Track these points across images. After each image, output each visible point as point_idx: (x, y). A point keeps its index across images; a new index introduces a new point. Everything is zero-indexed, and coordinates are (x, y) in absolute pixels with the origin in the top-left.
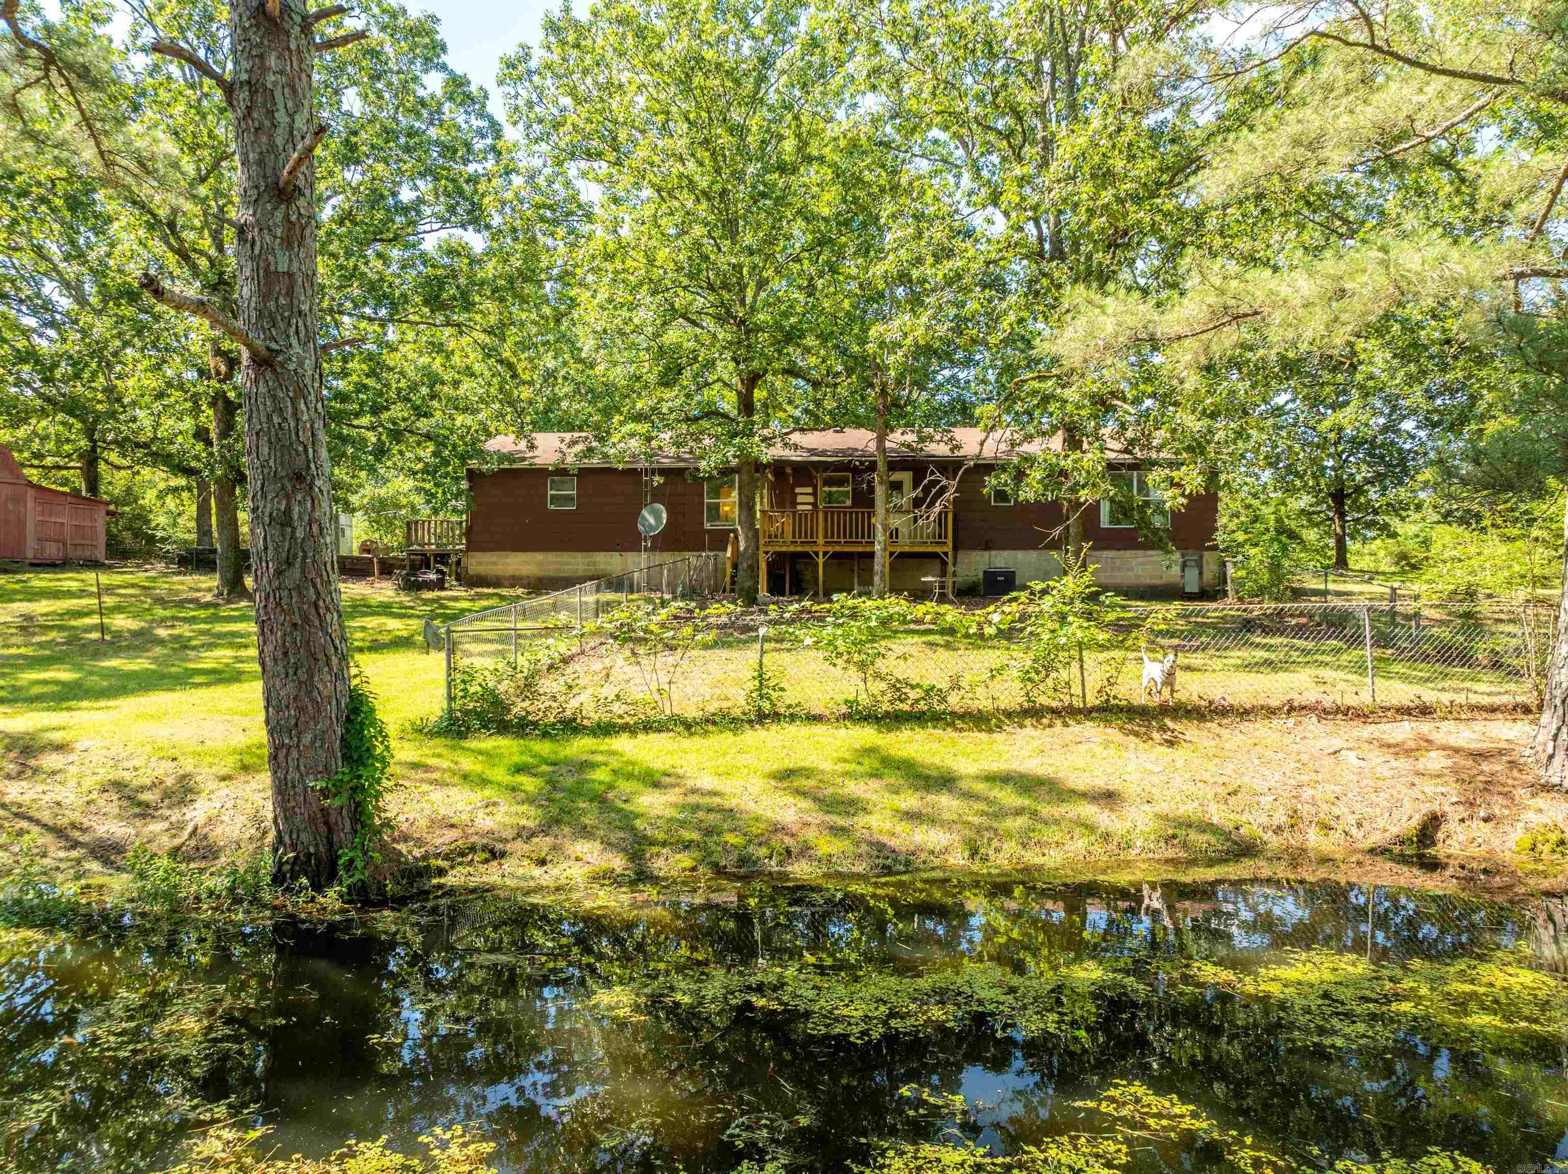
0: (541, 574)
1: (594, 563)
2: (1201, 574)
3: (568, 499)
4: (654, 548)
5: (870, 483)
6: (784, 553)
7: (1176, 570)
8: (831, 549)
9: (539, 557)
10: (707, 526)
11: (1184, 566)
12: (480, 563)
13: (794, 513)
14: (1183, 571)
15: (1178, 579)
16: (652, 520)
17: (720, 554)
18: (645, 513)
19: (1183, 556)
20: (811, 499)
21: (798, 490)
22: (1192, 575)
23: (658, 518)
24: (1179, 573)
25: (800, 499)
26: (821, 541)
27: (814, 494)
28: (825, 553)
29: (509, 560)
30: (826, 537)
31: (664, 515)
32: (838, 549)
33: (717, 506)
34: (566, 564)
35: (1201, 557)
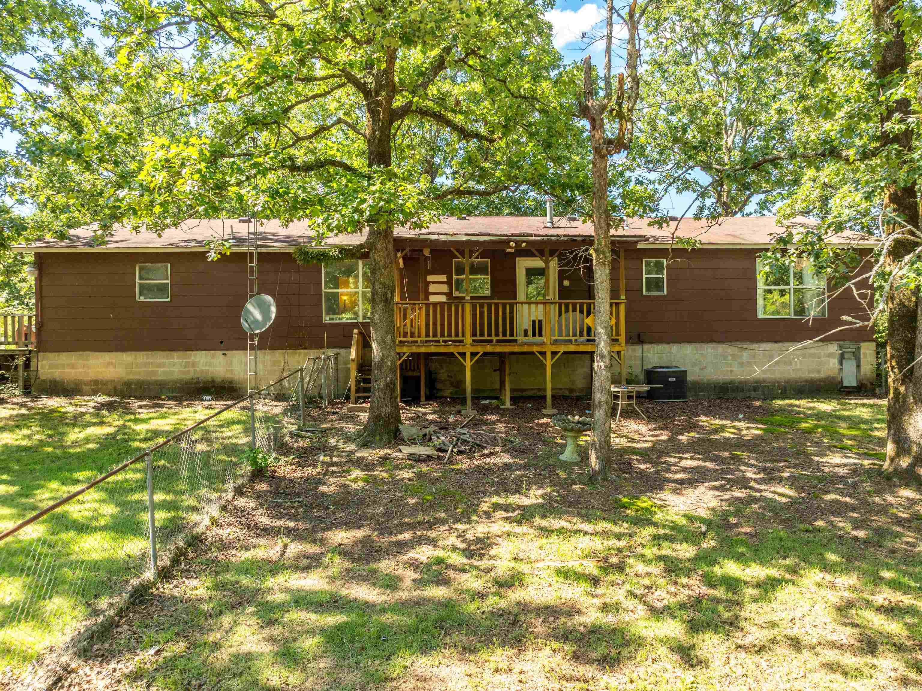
0: (131, 377)
1: (194, 365)
2: (858, 366)
3: (162, 289)
4: (261, 347)
5: (588, 260)
6: (419, 354)
7: (834, 362)
8: (480, 349)
9: (127, 357)
10: (326, 319)
11: (842, 358)
12: (51, 367)
13: (428, 305)
14: (841, 364)
15: (835, 373)
16: (258, 316)
17: (342, 351)
18: (250, 306)
19: (841, 348)
20: (444, 288)
21: (430, 278)
22: (850, 366)
23: (265, 312)
24: (837, 366)
25: (432, 288)
26: (468, 339)
27: (449, 283)
28: (473, 354)
29: (91, 362)
30: (474, 335)
31: (274, 309)
32: (489, 348)
33: (336, 296)
34: (160, 365)
35: (859, 348)
